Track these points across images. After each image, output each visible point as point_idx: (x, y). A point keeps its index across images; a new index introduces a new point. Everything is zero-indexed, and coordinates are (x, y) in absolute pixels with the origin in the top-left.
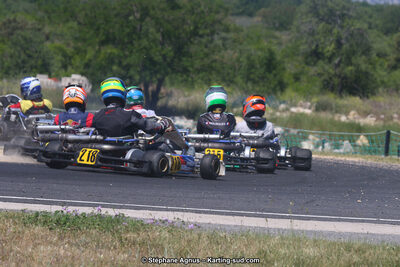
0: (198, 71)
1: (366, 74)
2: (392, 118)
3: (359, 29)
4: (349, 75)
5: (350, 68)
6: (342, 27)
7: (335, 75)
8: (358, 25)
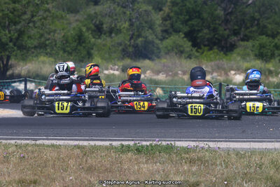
3: (145, 11)
5: (140, 39)
6: (133, 10)
8: (145, 8)
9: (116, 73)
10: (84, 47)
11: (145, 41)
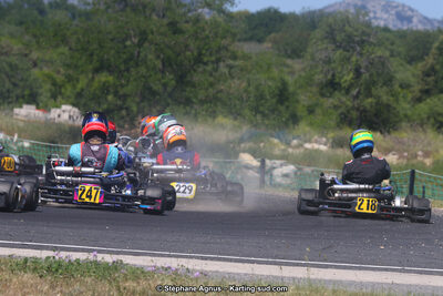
0: (202, 102)
1: (388, 106)
2: (416, 156)
3: (380, 57)
4: (368, 107)
5: (370, 100)
6: (361, 54)
7: (353, 108)
8: (379, 53)
9: (323, 148)
10: (287, 107)
11: (377, 104)
